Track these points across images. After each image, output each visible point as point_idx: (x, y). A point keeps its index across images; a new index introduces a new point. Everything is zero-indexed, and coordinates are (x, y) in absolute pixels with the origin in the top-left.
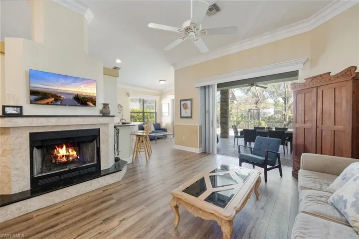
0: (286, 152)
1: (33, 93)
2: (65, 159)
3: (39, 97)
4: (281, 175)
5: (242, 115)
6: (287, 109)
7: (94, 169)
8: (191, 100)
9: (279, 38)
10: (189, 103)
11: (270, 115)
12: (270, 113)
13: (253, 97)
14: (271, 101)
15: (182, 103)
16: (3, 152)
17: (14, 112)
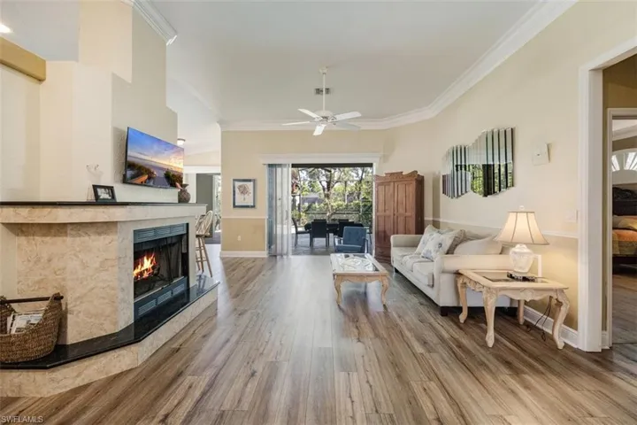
1: (130, 165)
3: (135, 172)
7: (183, 286)
8: (254, 181)
10: (250, 185)
15: (237, 184)
16: (102, 264)
17: (107, 196)
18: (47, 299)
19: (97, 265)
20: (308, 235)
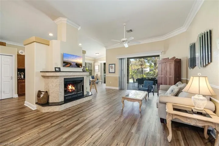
0: (155, 88)
1: (64, 62)
2: (71, 91)
4: (154, 95)
5: (134, 72)
6: (156, 68)
7: (81, 94)
8: (114, 64)
9: (153, 41)
10: (113, 66)
11: (147, 72)
12: (147, 71)
13: (139, 62)
14: (148, 64)
15: (110, 65)
16: (56, 85)
17: (58, 70)
18: (44, 92)
19: (55, 86)
20: (137, 83)
